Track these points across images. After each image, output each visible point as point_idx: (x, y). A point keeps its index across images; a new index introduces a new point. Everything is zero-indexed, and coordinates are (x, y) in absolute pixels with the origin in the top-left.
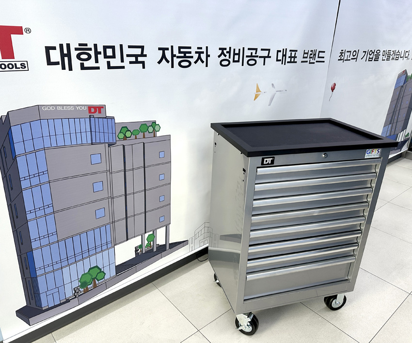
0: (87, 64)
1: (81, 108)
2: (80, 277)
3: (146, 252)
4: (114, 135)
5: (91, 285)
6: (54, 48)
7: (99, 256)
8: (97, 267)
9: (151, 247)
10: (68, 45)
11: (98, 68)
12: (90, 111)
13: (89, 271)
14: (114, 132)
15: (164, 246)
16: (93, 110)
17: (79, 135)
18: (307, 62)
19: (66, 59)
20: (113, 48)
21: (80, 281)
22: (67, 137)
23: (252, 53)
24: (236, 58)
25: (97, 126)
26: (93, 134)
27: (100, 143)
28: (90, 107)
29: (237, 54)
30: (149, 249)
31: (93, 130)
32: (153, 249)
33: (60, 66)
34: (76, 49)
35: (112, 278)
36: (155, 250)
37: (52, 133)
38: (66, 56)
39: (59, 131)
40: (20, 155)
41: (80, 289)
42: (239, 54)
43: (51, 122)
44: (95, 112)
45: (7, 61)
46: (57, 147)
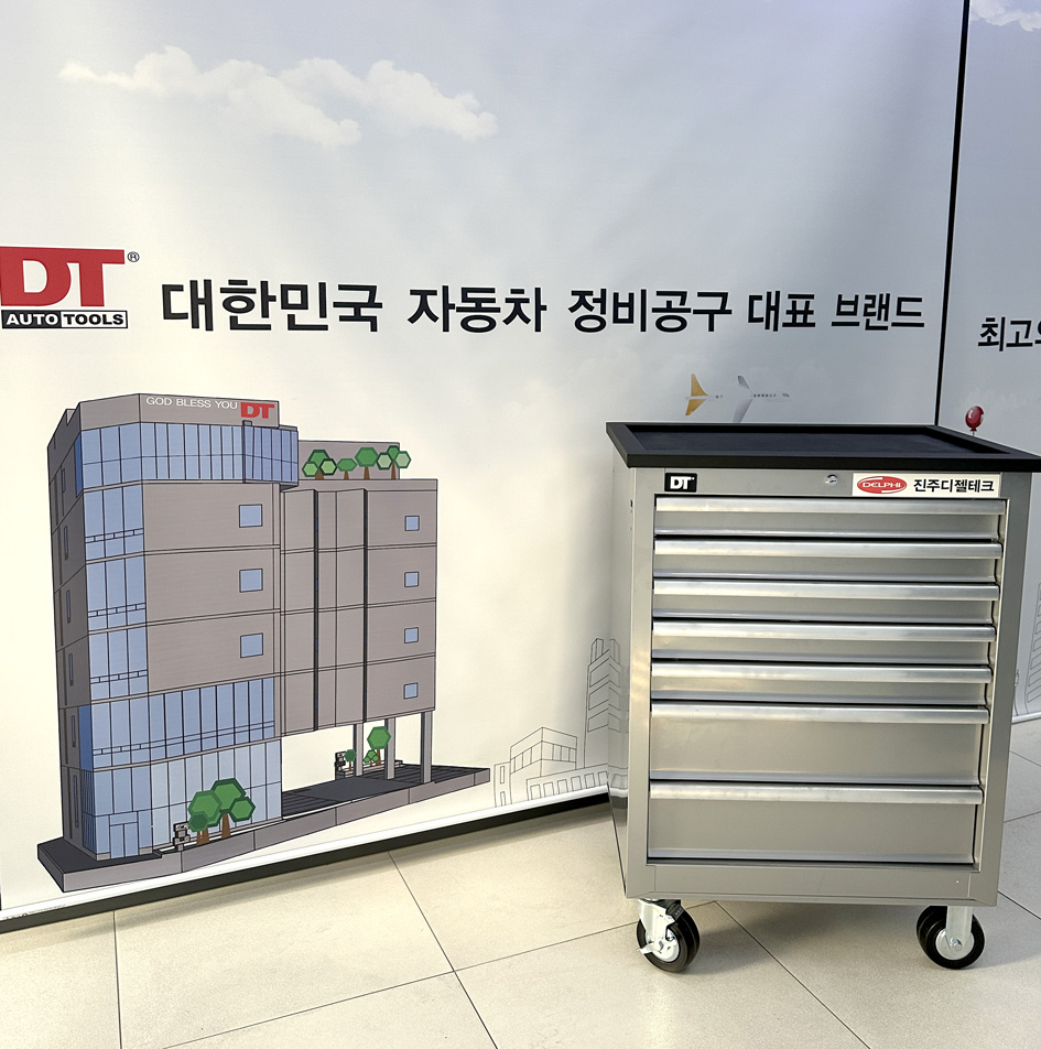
0: (243, 319)
1: (225, 405)
2: (190, 799)
3: (366, 775)
4: (295, 466)
5: (216, 829)
6: (180, 288)
7: (242, 752)
8: (233, 781)
9: (378, 762)
10: (208, 283)
11: (268, 327)
12: (244, 413)
13: (214, 788)
14: (294, 460)
15: (418, 769)
16: (250, 410)
17: (216, 460)
18: (857, 324)
19: (202, 308)
20: (303, 289)
21: (189, 810)
22: (192, 462)
23: (669, 303)
24: (623, 313)
25: (258, 444)
26: (249, 460)
27: (262, 482)
28: (245, 404)
29: (624, 305)
30: (376, 768)
31: (248, 451)
32: (385, 771)
33: (189, 321)
34: (223, 290)
35: (270, 824)
36: (391, 775)
37: (162, 451)
38: (201, 301)
39: (176, 449)
40: (92, 489)
41: (189, 832)
42: (630, 305)
43: (161, 428)
44: (255, 414)
45: (89, 311)
46: (169, 482)
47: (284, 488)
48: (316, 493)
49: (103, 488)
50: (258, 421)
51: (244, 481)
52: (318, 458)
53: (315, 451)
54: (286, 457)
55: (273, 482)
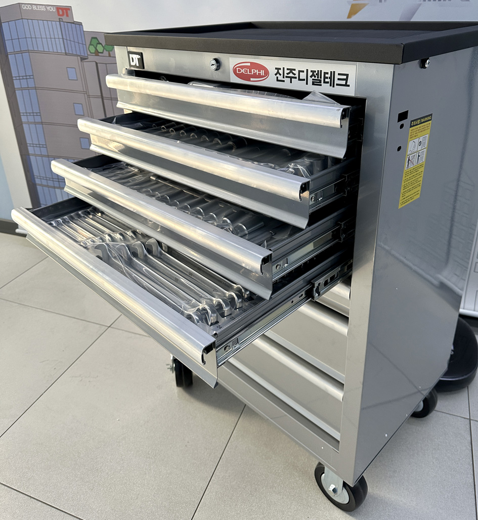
1: (51, 9)
4: (84, 46)
12: (59, 15)
14: (84, 43)
16: (61, 12)
25: (67, 33)
26: (65, 41)
27: (73, 55)
28: (58, 8)
40: (10, 53)
44: (63, 15)
46: (38, 52)
47: (83, 59)
48: (97, 63)
49: (15, 53)
50: (65, 18)
51: (66, 54)
52: (94, 42)
53: (92, 38)
54: (80, 42)
55: (78, 56)
